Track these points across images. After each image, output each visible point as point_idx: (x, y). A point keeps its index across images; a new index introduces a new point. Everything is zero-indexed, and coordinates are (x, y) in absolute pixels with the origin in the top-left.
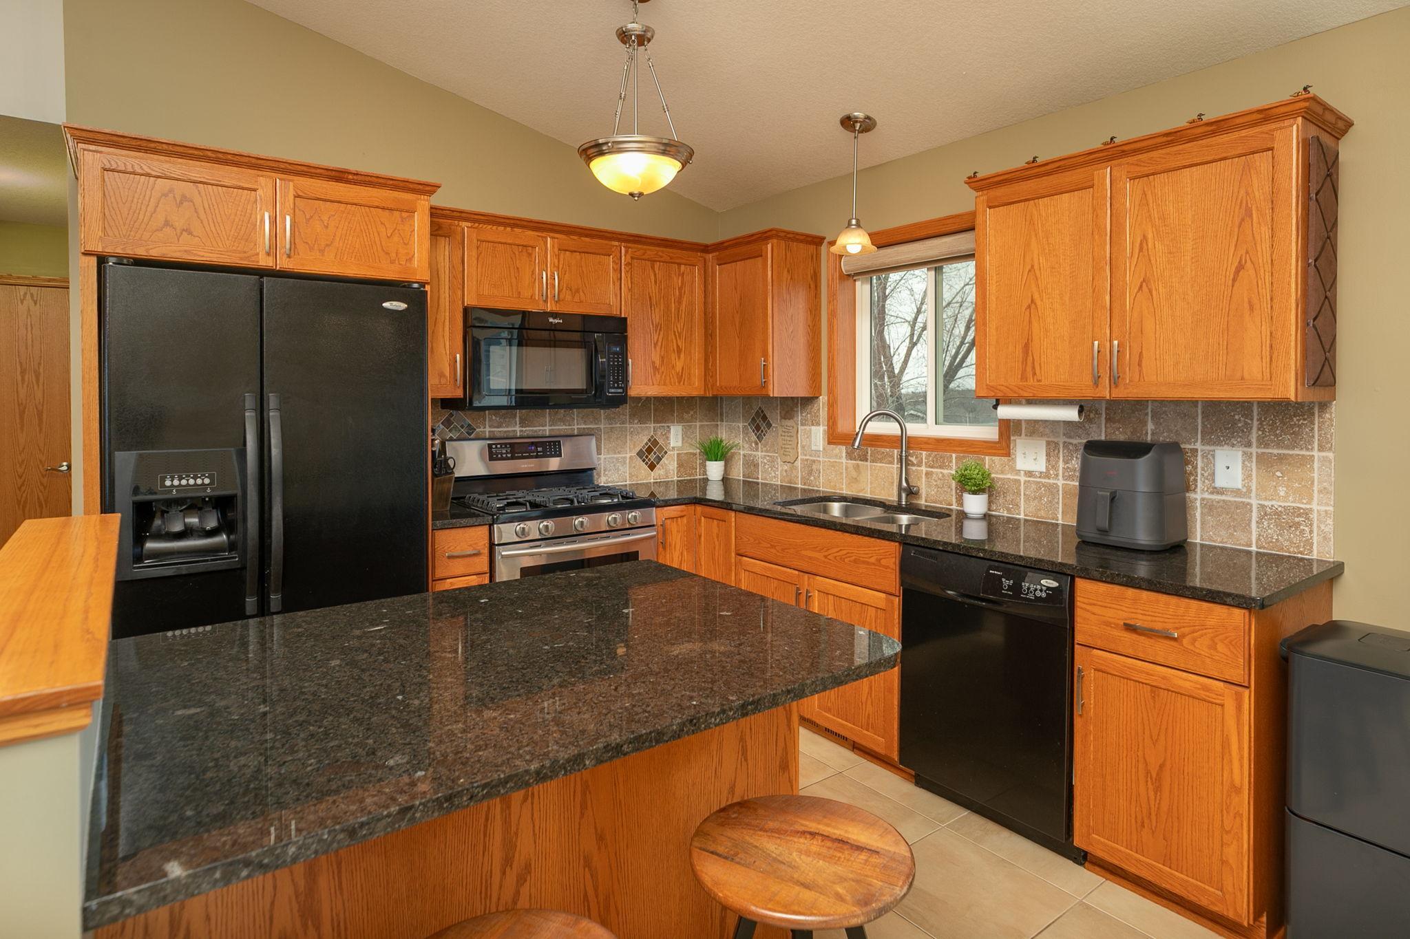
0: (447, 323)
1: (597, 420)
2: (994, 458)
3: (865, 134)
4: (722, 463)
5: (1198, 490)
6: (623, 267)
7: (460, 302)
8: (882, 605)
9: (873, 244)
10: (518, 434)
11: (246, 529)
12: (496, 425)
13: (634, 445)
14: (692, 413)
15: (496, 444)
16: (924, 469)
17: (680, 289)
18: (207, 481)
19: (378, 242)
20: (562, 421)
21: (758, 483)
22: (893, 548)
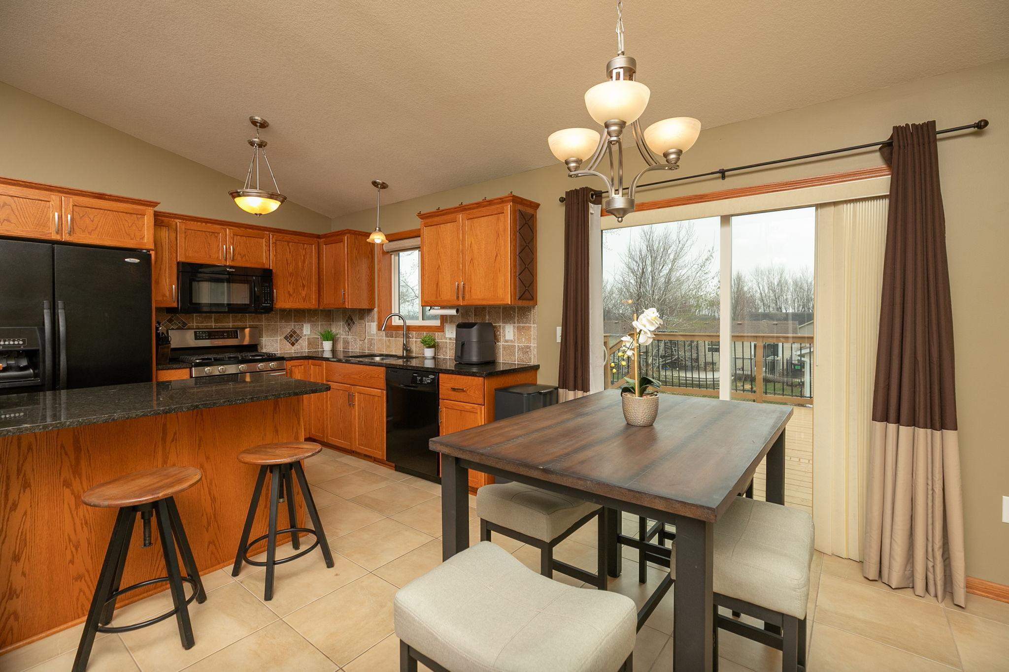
0: (167, 270)
1: (260, 320)
2: (439, 333)
3: (384, 190)
4: (331, 342)
5: (501, 341)
6: (271, 244)
7: (175, 260)
8: (380, 395)
9: (387, 239)
10: (213, 327)
11: (44, 366)
12: (200, 322)
13: (282, 333)
14: (316, 318)
15: (199, 332)
16: (414, 339)
17: (304, 256)
18: (21, 342)
19: (123, 230)
20: (240, 320)
21: (349, 352)
22: (383, 369)
